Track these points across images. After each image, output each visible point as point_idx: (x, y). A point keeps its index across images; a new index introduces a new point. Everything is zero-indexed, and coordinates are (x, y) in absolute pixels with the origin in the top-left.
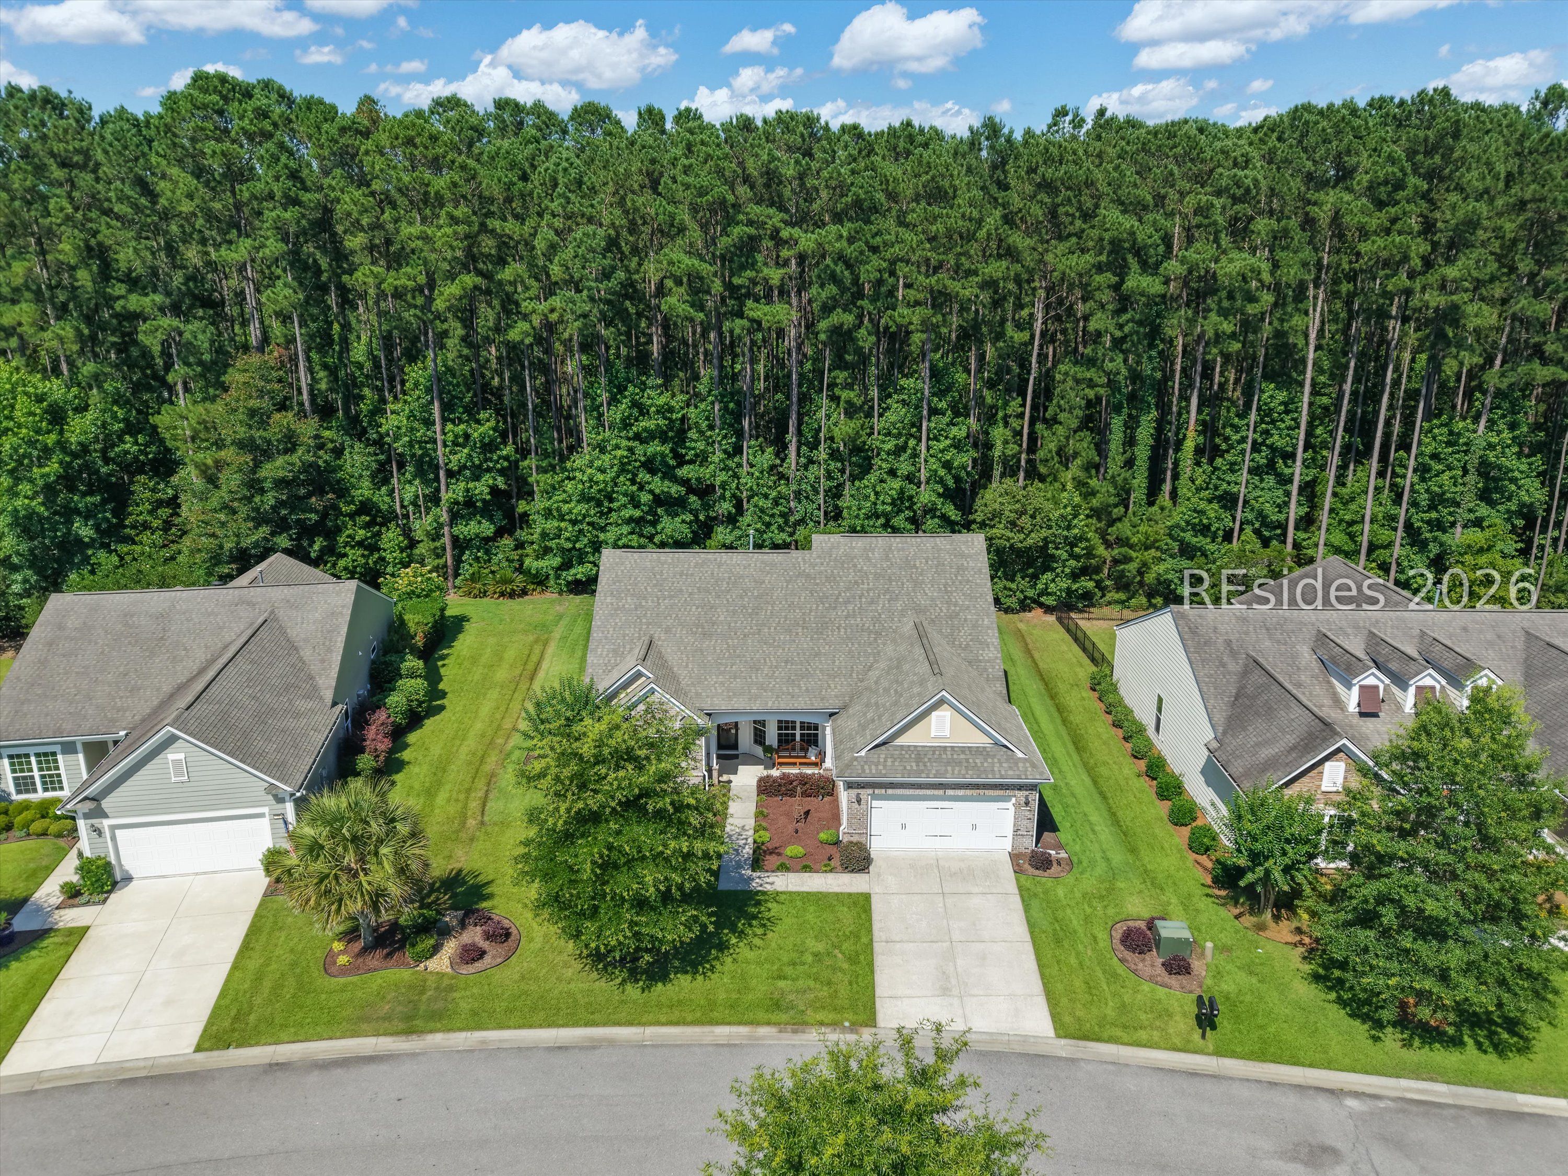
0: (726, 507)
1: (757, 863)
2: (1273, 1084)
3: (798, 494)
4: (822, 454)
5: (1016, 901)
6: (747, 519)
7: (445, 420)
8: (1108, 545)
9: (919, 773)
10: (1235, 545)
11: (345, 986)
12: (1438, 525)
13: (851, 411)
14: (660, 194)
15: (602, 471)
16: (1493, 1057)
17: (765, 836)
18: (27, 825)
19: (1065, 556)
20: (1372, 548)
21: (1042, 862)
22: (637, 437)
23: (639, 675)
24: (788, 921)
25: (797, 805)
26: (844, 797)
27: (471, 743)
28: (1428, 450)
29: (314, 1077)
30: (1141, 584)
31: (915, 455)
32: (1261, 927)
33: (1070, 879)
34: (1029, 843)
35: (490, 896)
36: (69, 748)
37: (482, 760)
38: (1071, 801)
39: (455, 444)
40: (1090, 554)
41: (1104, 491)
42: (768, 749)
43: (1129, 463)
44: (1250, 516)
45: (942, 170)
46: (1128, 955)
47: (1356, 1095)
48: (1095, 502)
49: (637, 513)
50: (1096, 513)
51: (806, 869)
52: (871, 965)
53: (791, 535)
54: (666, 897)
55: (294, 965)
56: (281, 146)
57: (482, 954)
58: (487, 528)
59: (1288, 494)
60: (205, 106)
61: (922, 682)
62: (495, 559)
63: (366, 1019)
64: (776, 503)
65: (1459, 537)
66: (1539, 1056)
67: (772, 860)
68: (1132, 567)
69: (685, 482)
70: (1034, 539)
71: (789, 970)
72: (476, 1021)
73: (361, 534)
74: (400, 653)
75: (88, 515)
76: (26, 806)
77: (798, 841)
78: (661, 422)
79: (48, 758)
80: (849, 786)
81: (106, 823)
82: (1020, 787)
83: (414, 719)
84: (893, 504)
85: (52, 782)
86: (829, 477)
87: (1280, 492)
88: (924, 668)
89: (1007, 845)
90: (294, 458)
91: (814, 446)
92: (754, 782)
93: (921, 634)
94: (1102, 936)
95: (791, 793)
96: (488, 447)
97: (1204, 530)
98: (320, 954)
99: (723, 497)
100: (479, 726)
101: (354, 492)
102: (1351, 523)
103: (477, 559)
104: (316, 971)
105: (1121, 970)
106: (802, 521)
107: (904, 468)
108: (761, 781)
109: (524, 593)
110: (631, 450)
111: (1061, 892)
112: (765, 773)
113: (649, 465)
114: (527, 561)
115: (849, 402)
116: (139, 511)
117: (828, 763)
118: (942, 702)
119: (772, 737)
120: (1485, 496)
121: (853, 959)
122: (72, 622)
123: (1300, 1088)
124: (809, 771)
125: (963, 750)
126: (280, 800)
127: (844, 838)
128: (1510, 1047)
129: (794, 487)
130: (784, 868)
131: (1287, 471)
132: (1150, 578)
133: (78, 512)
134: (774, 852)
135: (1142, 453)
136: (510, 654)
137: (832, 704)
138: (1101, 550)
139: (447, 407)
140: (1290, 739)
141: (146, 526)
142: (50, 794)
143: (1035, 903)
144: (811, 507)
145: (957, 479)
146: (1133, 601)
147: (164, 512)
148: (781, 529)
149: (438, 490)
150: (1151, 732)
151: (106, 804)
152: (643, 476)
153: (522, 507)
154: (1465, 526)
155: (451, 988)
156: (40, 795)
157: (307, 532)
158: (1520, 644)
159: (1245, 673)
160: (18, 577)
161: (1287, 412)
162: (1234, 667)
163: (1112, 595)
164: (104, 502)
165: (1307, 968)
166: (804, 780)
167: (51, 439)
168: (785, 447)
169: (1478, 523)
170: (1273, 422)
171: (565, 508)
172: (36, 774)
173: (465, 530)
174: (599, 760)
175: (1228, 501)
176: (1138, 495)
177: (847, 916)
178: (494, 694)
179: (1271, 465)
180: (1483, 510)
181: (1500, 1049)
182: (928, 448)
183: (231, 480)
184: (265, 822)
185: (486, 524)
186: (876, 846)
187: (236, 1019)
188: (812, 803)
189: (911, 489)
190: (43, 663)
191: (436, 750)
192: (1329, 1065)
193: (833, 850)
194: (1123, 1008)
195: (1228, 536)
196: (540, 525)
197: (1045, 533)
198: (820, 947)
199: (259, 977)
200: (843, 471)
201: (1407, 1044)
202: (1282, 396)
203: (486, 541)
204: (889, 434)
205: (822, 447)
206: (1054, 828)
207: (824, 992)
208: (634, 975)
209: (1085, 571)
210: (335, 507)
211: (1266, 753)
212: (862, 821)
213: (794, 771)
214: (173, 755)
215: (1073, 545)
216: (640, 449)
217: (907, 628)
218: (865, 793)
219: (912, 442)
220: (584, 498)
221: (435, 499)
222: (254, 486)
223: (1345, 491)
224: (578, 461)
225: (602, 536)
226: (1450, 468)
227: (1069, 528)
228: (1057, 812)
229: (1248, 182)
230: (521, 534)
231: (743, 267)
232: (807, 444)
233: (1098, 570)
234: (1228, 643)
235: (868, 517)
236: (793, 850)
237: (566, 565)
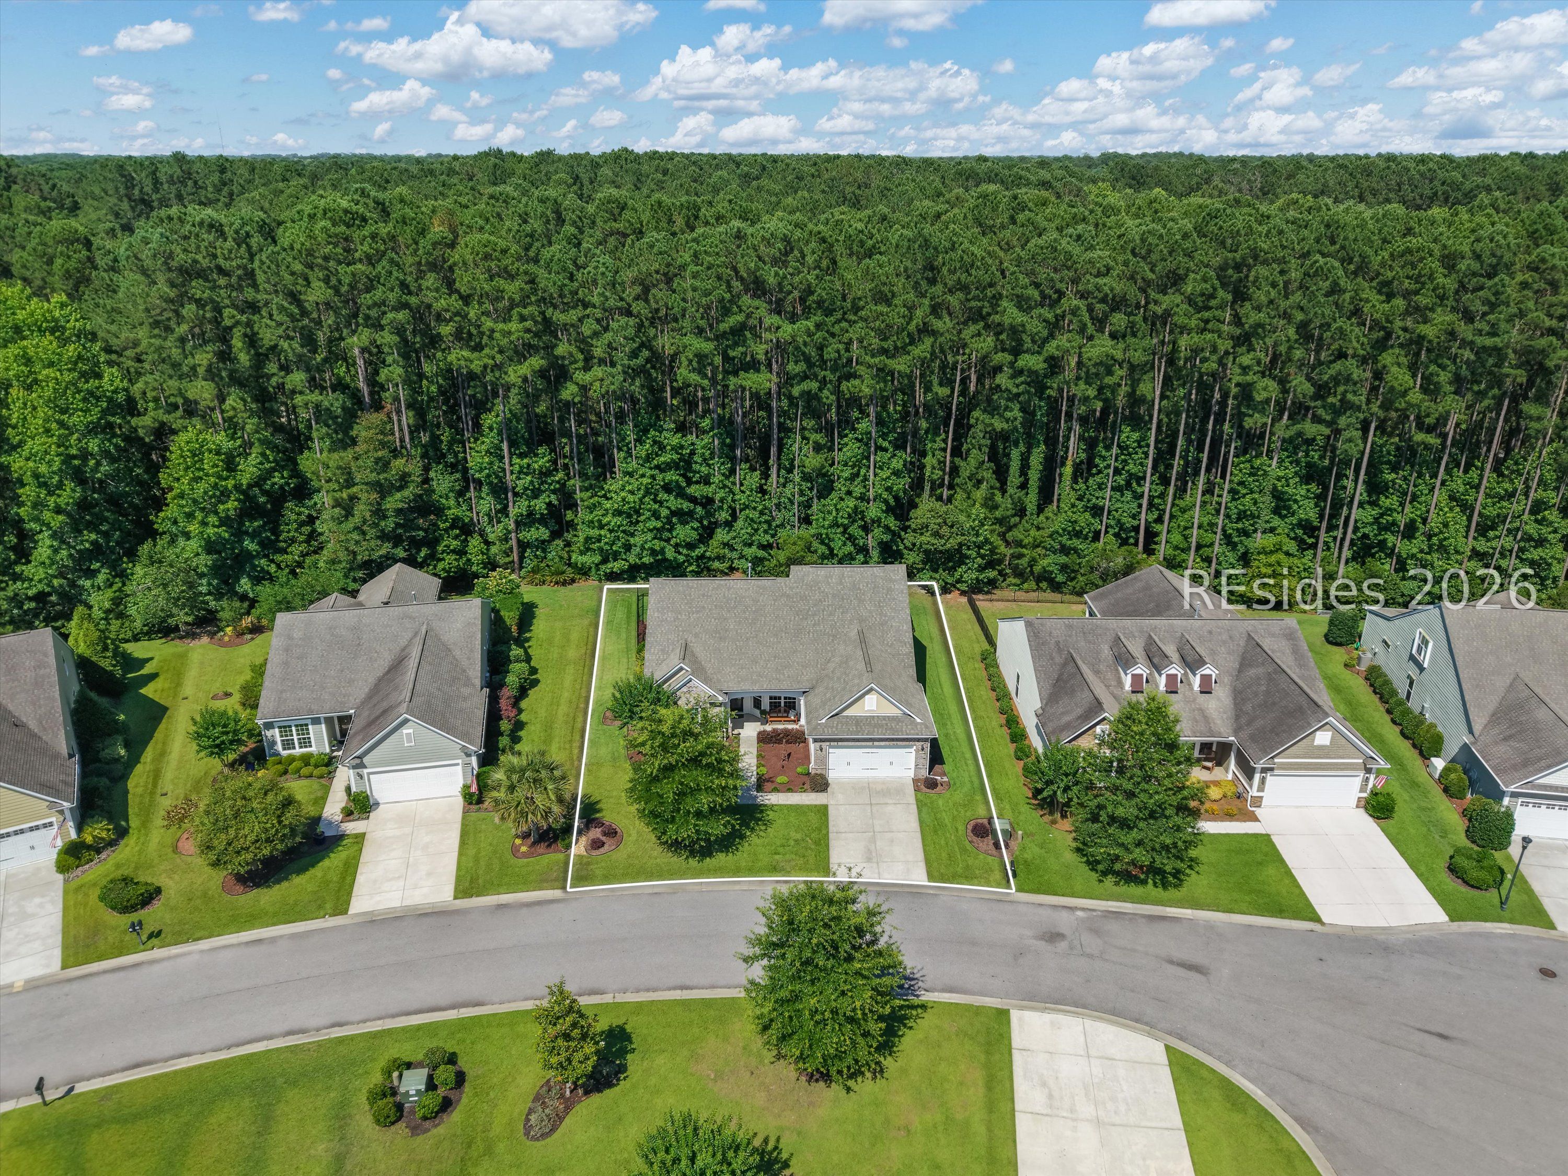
0: (724, 516)
1: (759, 787)
2: (1040, 905)
3: (778, 506)
4: (796, 476)
5: (914, 808)
6: (740, 523)
7: (511, 454)
8: (1008, 544)
9: (857, 733)
10: (1100, 545)
11: (528, 865)
12: (1245, 533)
13: (818, 448)
14: (674, 291)
15: (632, 492)
16: (1160, 890)
17: (764, 770)
18: (298, 771)
19: (974, 555)
20: (1199, 547)
21: (932, 784)
22: (657, 467)
23: (681, 669)
24: (780, 822)
25: (783, 749)
26: (812, 747)
27: (563, 709)
28: (1236, 480)
29: (524, 911)
30: (1032, 572)
31: (866, 479)
32: (1054, 822)
33: (947, 794)
34: (924, 773)
35: (599, 811)
36: (316, 721)
37: (574, 719)
38: (955, 744)
39: (520, 472)
40: (993, 551)
41: (1005, 504)
42: (763, 712)
43: (1024, 486)
44: (1112, 523)
45: (883, 278)
46: (975, 839)
47: (1083, 909)
48: (998, 514)
49: (659, 524)
50: (1000, 521)
51: (789, 790)
52: (827, 846)
53: (773, 536)
54: (712, 810)
55: (495, 852)
56: (392, 261)
57: (603, 844)
58: (543, 533)
59: (1140, 506)
60: (336, 235)
61: (860, 676)
62: (550, 556)
63: (546, 881)
64: (762, 513)
65: (1260, 540)
66: (1184, 890)
67: (768, 786)
68: (1024, 562)
69: (693, 500)
70: (952, 543)
71: (781, 850)
72: (607, 879)
73: (455, 544)
74: (507, 643)
75: (253, 535)
76: (292, 759)
77: (784, 774)
78: (675, 457)
79: (303, 728)
80: (815, 741)
81: (365, 771)
82: (919, 740)
83: (523, 692)
84: (850, 516)
85: (305, 743)
86: (801, 493)
87: (1135, 505)
88: (861, 666)
89: (911, 774)
90: (406, 493)
91: (790, 471)
92: (755, 734)
93: (863, 639)
94: (961, 828)
95: (779, 742)
96: (545, 474)
97: (1078, 534)
98: (508, 846)
99: (721, 508)
100: (566, 695)
101: (448, 512)
102: (1186, 528)
103: (536, 556)
104: (508, 855)
105: (969, 846)
106: (782, 525)
107: (858, 490)
108: (759, 733)
109: (573, 581)
110: (653, 477)
111: (940, 802)
112: (762, 728)
113: (667, 488)
114: (574, 557)
115: (816, 443)
116: (288, 530)
117: (803, 721)
118: (871, 690)
119: (766, 705)
120: (1276, 511)
121: (817, 843)
122: (297, 634)
123: (1055, 907)
124: (790, 726)
125: (884, 718)
126: (468, 755)
127: (813, 772)
128: (1170, 884)
129: (775, 501)
130: (776, 790)
131: (1139, 490)
132: (1037, 569)
133: (247, 533)
134: (770, 780)
135: (1034, 476)
136: (575, 636)
137: (805, 686)
138: (1002, 549)
139: (513, 444)
140: (1079, 711)
141: (293, 540)
142: (304, 750)
143: (925, 810)
144: (788, 515)
145: (896, 498)
146: (1026, 586)
147: (306, 529)
148: (766, 532)
149: (506, 506)
150: (1013, 695)
151: (365, 760)
152: (663, 496)
153: (569, 515)
154: (1264, 532)
155: (588, 864)
156: (298, 751)
157: (416, 544)
158: (1242, 643)
159: (1064, 665)
160: (204, 581)
161: (1140, 447)
162: (1058, 660)
163: (1012, 580)
164: (265, 524)
165: (1074, 845)
166: (787, 733)
167: (230, 483)
168: (768, 468)
169: (1272, 530)
170: (1130, 454)
171: (605, 520)
172: (295, 737)
173: (528, 535)
174: (673, 735)
175: (1097, 511)
176: (1031, 507)
177: (814, 818)
178: (570, 669)
179: (1128, 484)
180: (1276, 521)
181: (1165, 885)
182: (875, 475)
183: (362, 510)
184: (459, 769)
185: (542, 529)
186: (832, 776)
187: (471, 882)
188: (792, 748)
189: (863, 506)
190: (286, 664)
191: (542, 713)
192: (1073, 895)
193: (806, 779)
194: (967, 867)
195: (1096, 536)
196: (583, 532)
197: (960, 539)
198: (798, 836)
199: (477, 860)
200: (811, 489)
201: (1117, 884)
202: (1136, 436)
203: (543, 545)
204: (846, 465)
205: (796, 471)
206: (942, 762)
207: (801, 862)
208: (693, 854)
209: (991, 565)
210: (435, 525)
211: (1066, 719)
212: (823, 761)
213: (780, 727)
214: (406, 731)
215: (980, 547)
216: (660, 477)
217: (853, 634)
218: (824, 745)
219: (863, 471)
220: (618, 513)
221: (504, 511)
222: (379, 513)
223: (1182, 503)
224: (612, 485)
225: (632, 541)
226: (1252, 492)
227: (977, 535)
228: (945, 752)
229: (1106, 289)
230: (568, 536)
231: (736, 344)
232: (785, 468)
233: (1000, 562)
234: (1058, 643)
235: (831, 527)
236: (782, 779)
237: (605, 561)
